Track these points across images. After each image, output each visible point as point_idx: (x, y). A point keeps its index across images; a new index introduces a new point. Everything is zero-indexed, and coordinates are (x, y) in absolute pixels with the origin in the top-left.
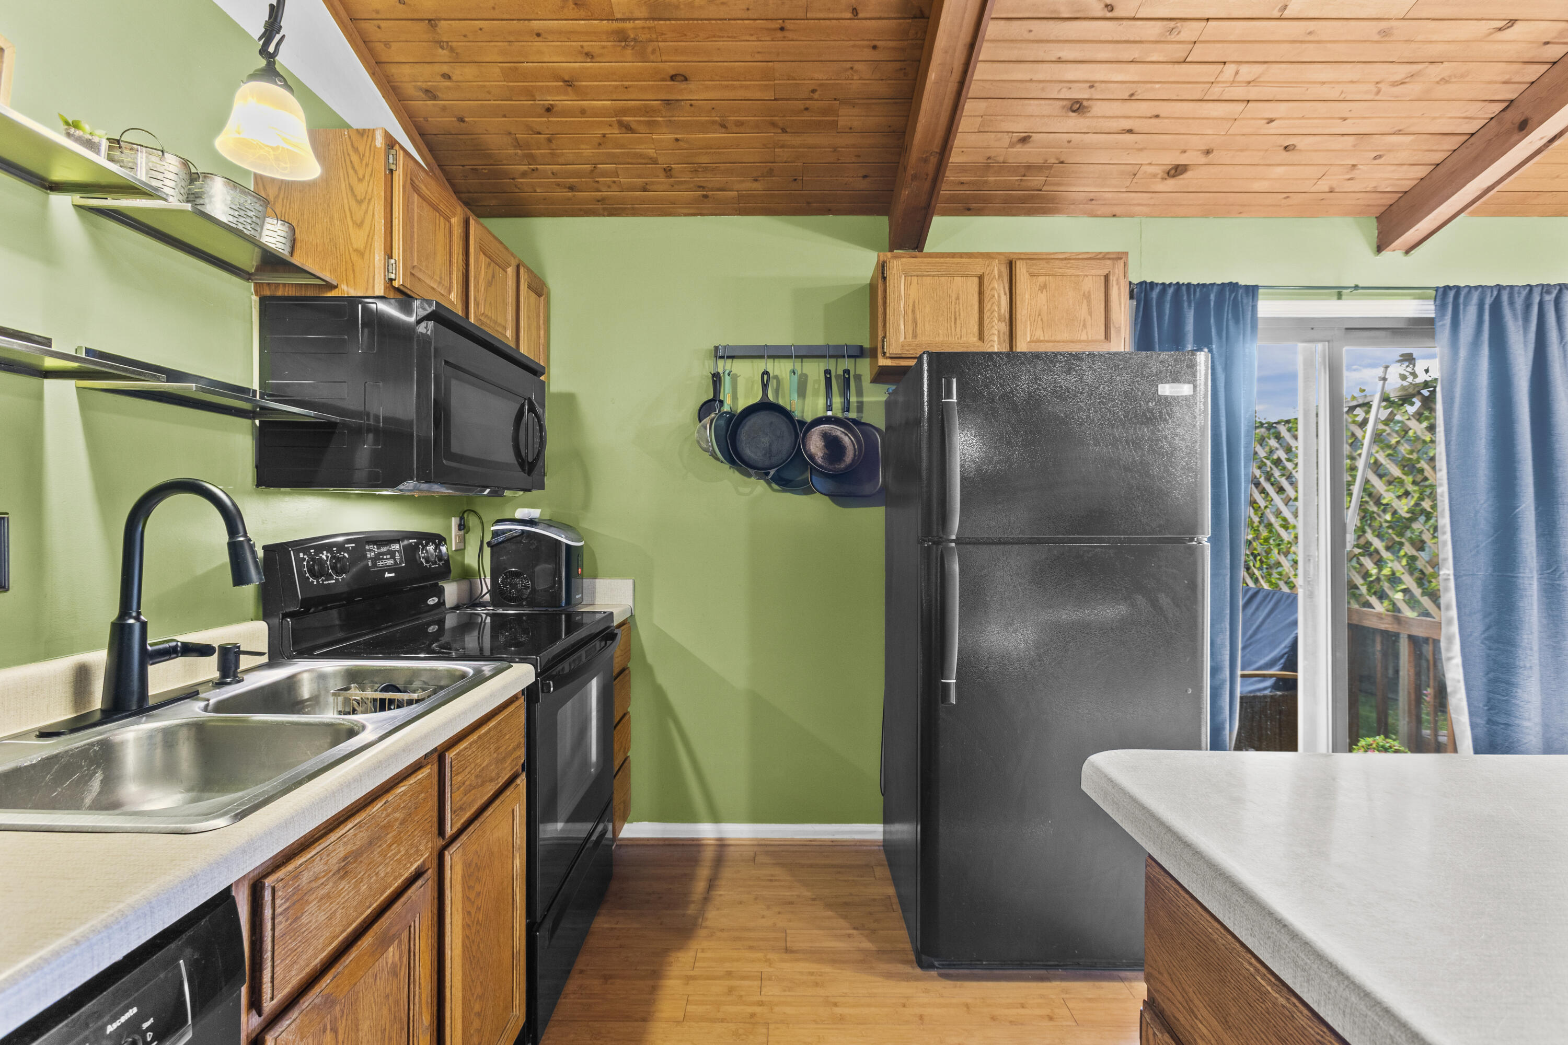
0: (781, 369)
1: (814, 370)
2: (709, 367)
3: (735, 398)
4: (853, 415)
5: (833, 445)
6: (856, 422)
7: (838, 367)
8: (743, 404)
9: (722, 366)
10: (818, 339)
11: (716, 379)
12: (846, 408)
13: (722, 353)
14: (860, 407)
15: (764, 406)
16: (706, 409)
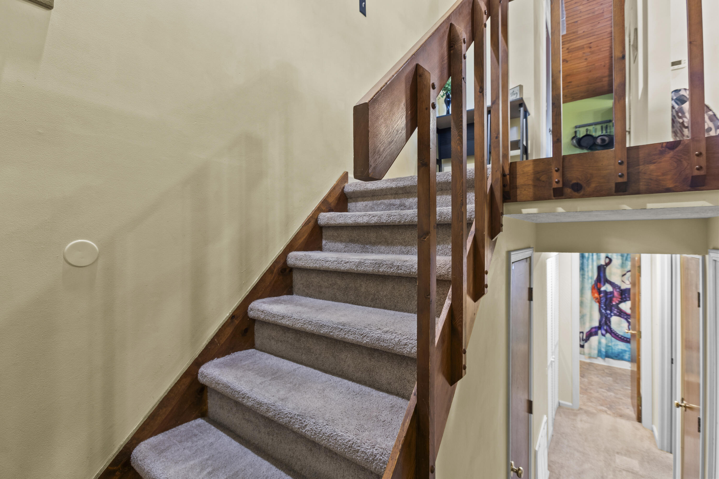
0: (590, 128)
1: (599, 127)
2: (574, 130)
3: (580, 135)
4: (608, 134)
5: (603, 140)
6: (609, 135)
7: (604, 125)
8: (581, 136)
9: (577, 129)
10: (599, 120)
11: (576, 132)
12: (606, 132)
13: (576, 127)
14: (610, 132)
15: (587, 135)
16: (573, 138)
